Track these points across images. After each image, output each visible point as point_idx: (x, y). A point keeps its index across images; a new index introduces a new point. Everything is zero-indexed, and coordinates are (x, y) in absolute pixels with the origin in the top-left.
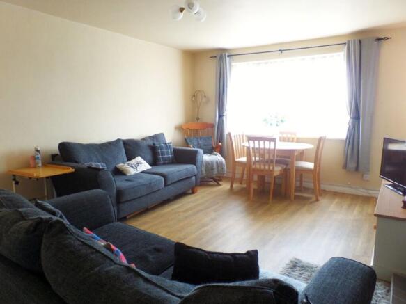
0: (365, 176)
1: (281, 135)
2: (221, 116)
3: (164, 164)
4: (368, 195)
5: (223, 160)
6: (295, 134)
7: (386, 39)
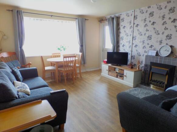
0: (85, 65)
7: (87, 20)
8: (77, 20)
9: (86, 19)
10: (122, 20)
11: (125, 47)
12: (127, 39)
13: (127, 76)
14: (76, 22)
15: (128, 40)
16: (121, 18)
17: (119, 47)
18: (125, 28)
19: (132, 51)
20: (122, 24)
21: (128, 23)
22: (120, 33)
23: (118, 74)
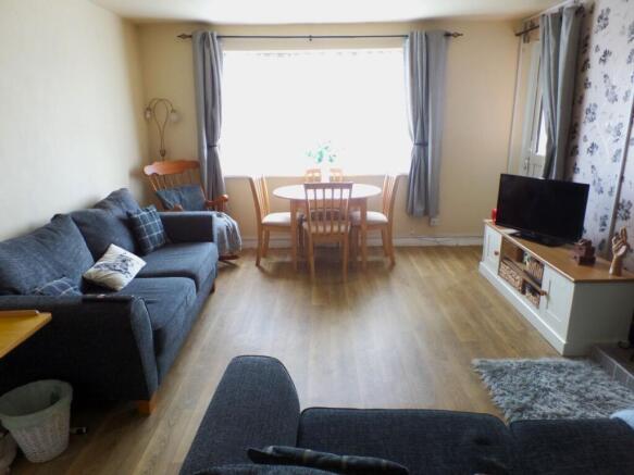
0: (433, 220)
1: (332, 174)
2: (211, 146)
3: (156, 249)
4: (436, 244)
5: (235, 224)
6: (339, 171)
7: (457, 35)
8: (408, 40)
9: (448, 35)
10: (601, 17)
11: (597, 153)
12: (611, 117)
13: (551, 295)
14: (405, 48)
15: (614, 124)
16: (597, 13)
17: (577, 153)
18: (609, 58)
19: (622, 178)
20: (599, 40)
21: (622, 33)
22: (586, 85)
23: (528, 280)
